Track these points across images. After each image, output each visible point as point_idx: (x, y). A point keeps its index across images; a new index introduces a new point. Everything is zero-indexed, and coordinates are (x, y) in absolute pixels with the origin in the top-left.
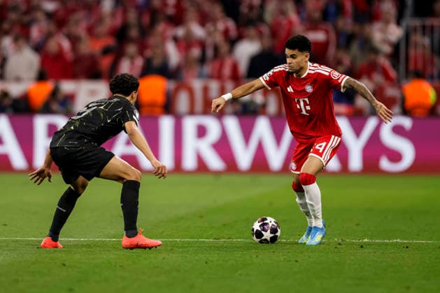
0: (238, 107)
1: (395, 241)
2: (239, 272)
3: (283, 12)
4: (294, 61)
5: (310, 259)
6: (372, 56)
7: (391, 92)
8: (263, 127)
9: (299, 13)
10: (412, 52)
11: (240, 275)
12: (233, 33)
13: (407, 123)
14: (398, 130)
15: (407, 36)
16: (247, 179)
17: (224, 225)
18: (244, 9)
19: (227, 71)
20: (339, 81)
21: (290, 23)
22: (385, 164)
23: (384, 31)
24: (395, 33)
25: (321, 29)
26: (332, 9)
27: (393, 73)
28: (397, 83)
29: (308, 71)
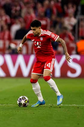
0: (11, 51)
1: (73, 105)
2: (11, 118)
3: (29, 13)
4: (35, 31)
5: (39, 113)
6: (64, 31)
7: (72, 45)
8: (20, 59)
9: (35, 13)
10: (80, 29)
11: (11, 119)
12: (9, 21)
13: (78, 57)
14: (75, 61)
15: (78, 22)
16: (14, 80)
17: (5, 99)
18: (13, 11)
19: (6, 36)
20: (55, 39)
21: (32, 17)
22: (69, 74)
23: (69, 21)
24: (74, 21)
25: (44, 20)
26: (48, 11)
27: (73, 37)
28: (74, 42)
29: (41, 34)
